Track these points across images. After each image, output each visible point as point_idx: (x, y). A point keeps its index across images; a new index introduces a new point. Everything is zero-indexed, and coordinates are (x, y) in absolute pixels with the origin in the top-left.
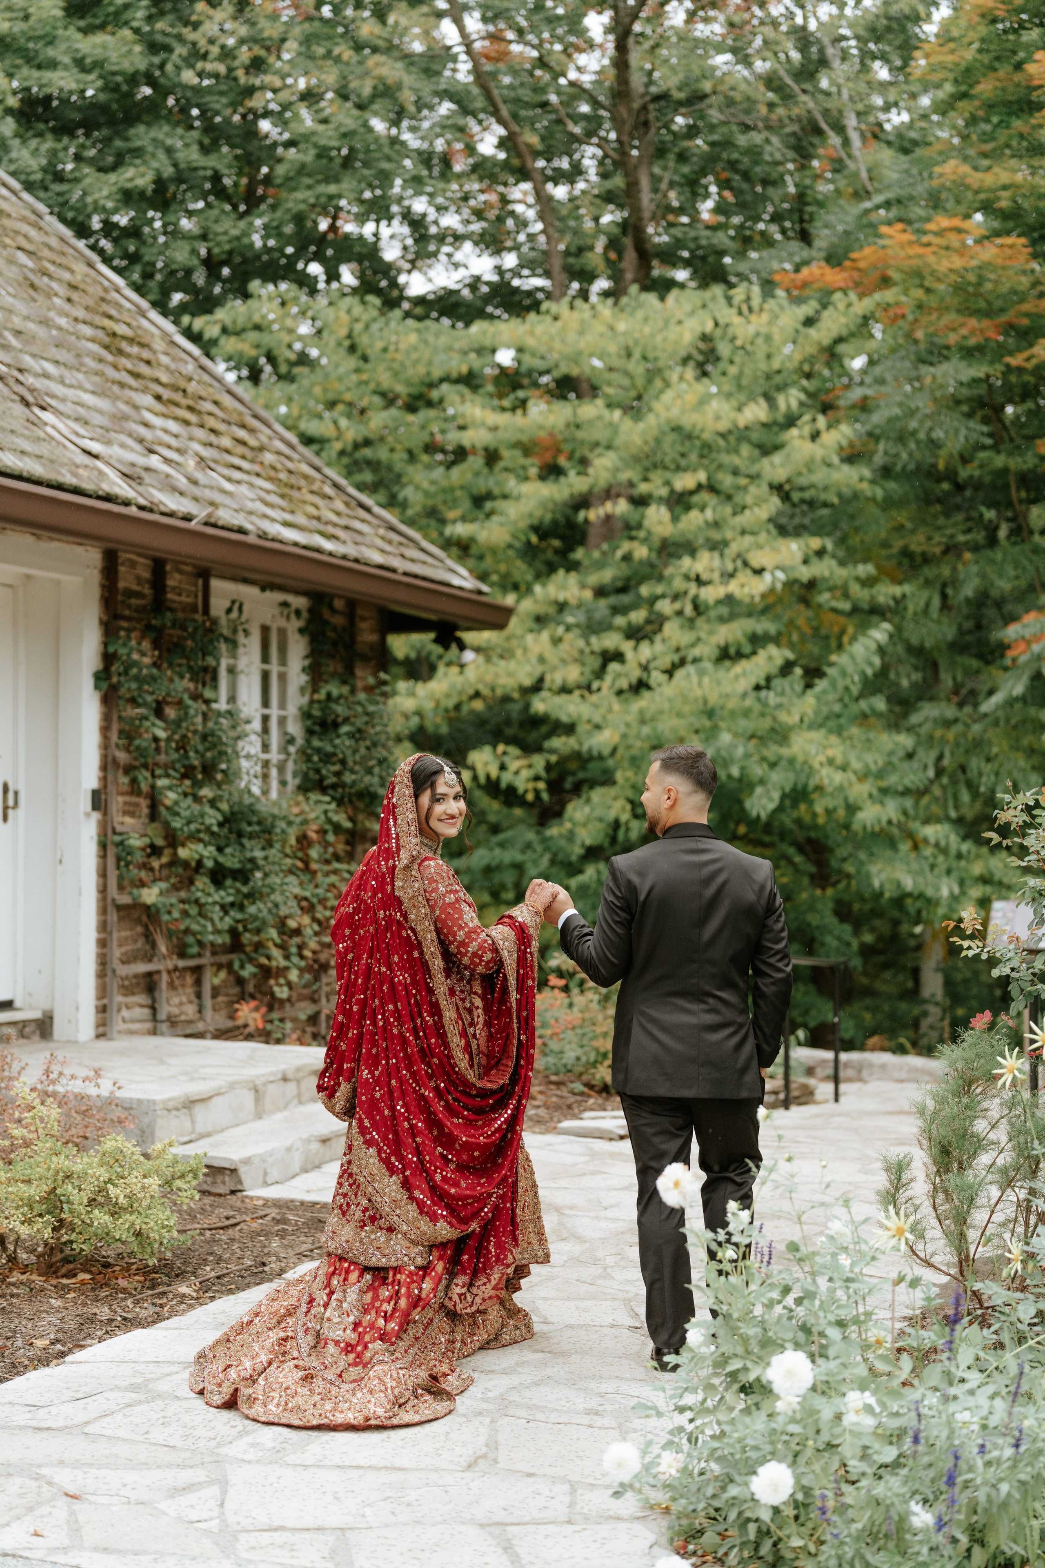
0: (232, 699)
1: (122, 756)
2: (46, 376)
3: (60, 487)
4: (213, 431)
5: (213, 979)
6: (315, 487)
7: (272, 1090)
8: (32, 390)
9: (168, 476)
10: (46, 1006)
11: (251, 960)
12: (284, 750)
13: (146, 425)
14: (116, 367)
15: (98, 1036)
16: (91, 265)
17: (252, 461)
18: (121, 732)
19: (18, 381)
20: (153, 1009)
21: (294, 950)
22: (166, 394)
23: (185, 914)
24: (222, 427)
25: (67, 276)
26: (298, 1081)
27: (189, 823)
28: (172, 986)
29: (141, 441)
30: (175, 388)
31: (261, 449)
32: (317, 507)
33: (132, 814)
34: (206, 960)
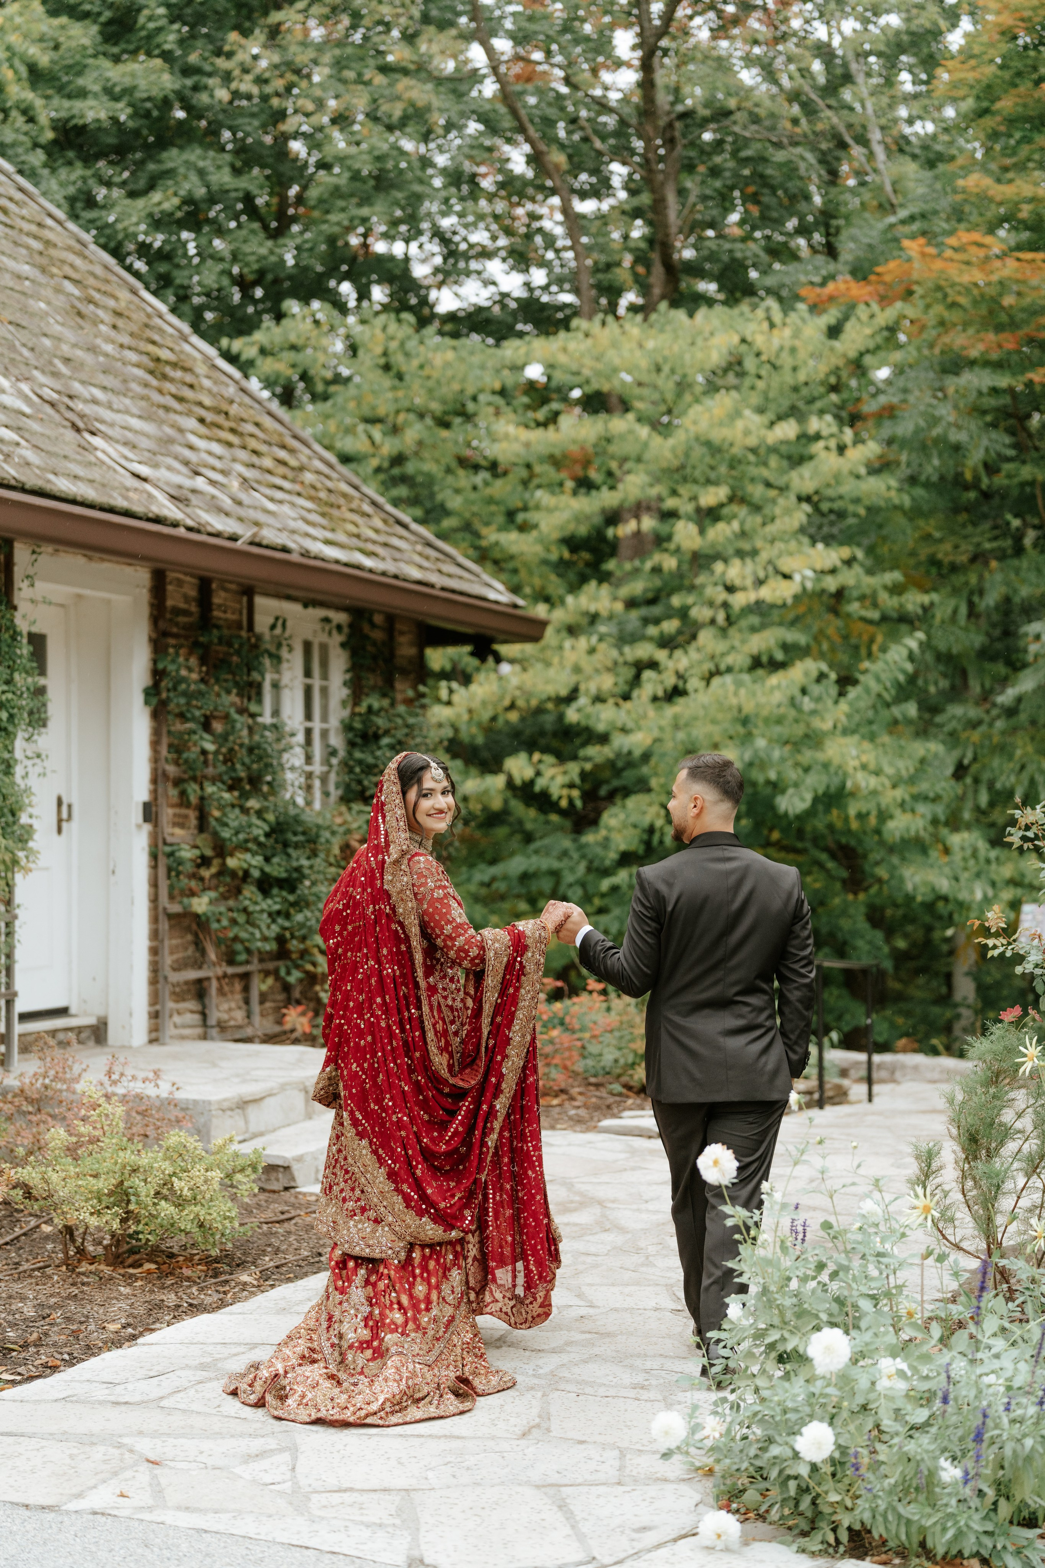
0: (276, 713)
1: (171, 769)
3: (111, 510)
4: (255, 452)
5: (261, 985)
6: (354, 505)
8: (82, 416)
9: (213, 497)
10: (101, 1012)
11: (297, 967)
12: (326, 762)
13: (191, 447)
14: (160, 391)
15: (151, 1041)
16: (134, 292)
17: (293, 481)
18: (170, 746)
19: (69, 408)
20: (204, 1015)
22: (209, 417)
23: (234, 922)
24: (263, 448)
25: (112, 303)
27: (237, 833)
28: (221, 992)
29: (186, 463)
30: (218, 411)
31: (301, 469)
32: (356, 525)
33: (182, 826)
34: (254, 966)
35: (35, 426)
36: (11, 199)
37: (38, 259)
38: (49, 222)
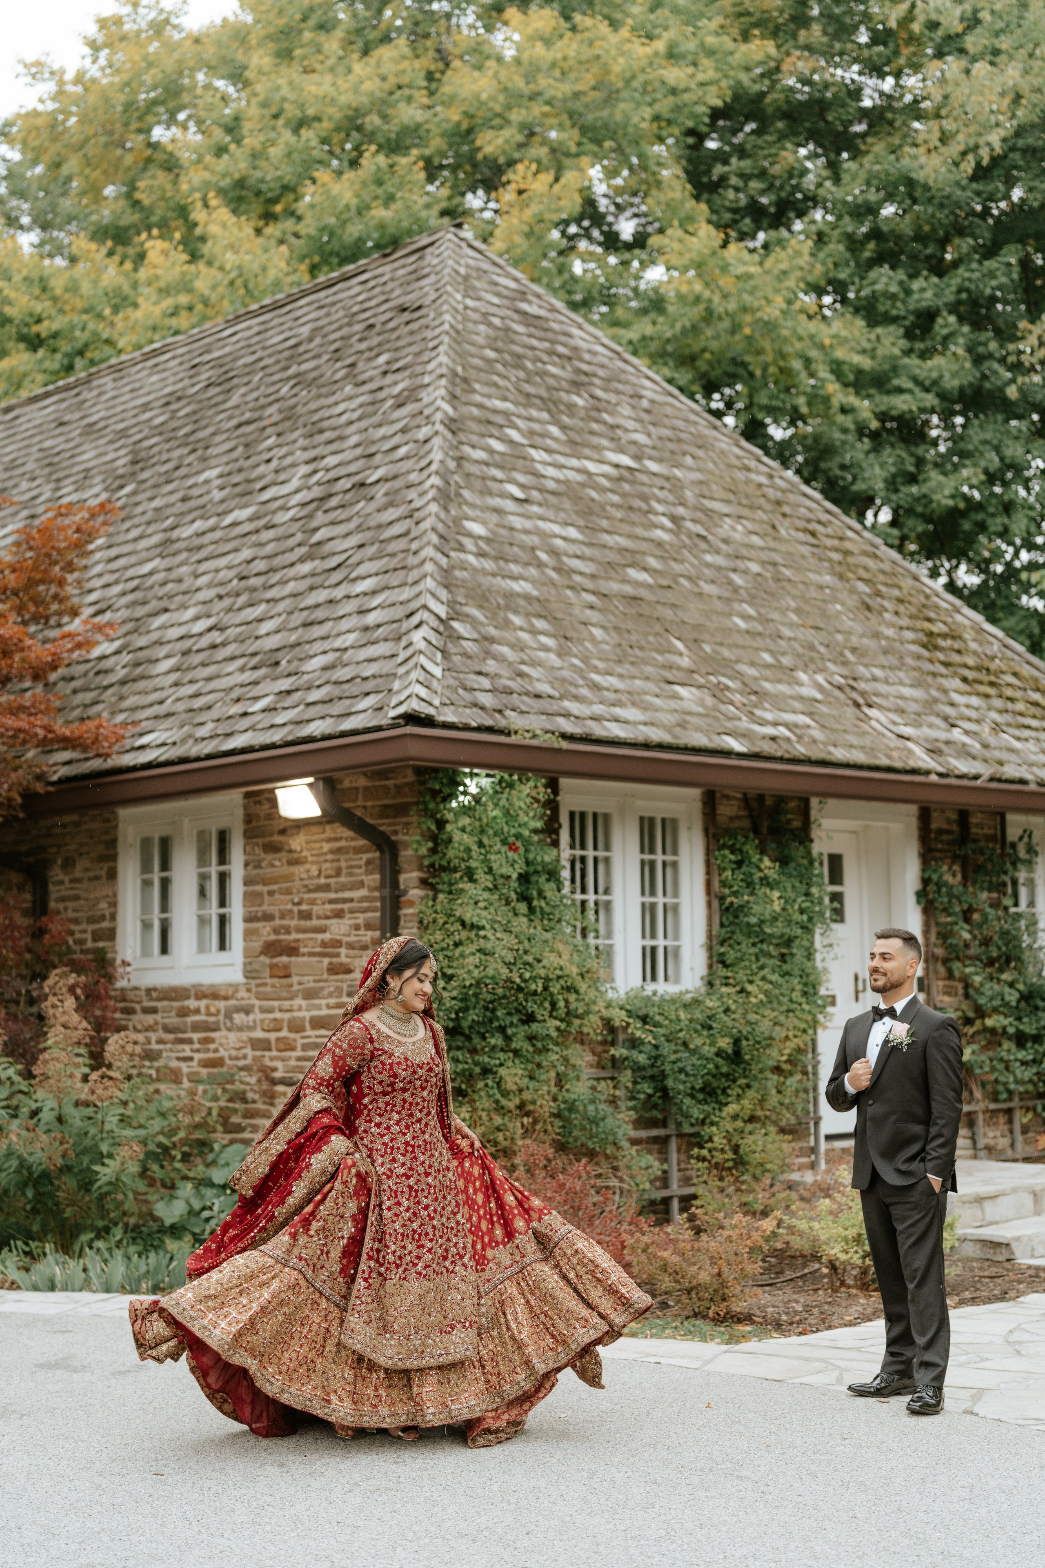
0: (1032, 904)
1: (939, 951)
2: (875, 679)
3: (874, 768)
4: (1011, 699)
5: (1022, 1118)
8: (863, 694)
9: (964, 745)
13: (952, 704)
14: (931, 661)
16: (916, 578)
18: (938, 934)
19: (853, 688)
20: (974, 1141)
22: (970, 675)
23: (993, 1069)
24: (1018, 694)
25: (896, 593)
27: (992, 999)
28: (987, 1124)
29: (946, 719)
30: (978, 668)
33: (948, 994)
34: (1016, 1103)
35: (824, 709)
36: (819, 522)
37: (837, 568)
38: (850, 534)
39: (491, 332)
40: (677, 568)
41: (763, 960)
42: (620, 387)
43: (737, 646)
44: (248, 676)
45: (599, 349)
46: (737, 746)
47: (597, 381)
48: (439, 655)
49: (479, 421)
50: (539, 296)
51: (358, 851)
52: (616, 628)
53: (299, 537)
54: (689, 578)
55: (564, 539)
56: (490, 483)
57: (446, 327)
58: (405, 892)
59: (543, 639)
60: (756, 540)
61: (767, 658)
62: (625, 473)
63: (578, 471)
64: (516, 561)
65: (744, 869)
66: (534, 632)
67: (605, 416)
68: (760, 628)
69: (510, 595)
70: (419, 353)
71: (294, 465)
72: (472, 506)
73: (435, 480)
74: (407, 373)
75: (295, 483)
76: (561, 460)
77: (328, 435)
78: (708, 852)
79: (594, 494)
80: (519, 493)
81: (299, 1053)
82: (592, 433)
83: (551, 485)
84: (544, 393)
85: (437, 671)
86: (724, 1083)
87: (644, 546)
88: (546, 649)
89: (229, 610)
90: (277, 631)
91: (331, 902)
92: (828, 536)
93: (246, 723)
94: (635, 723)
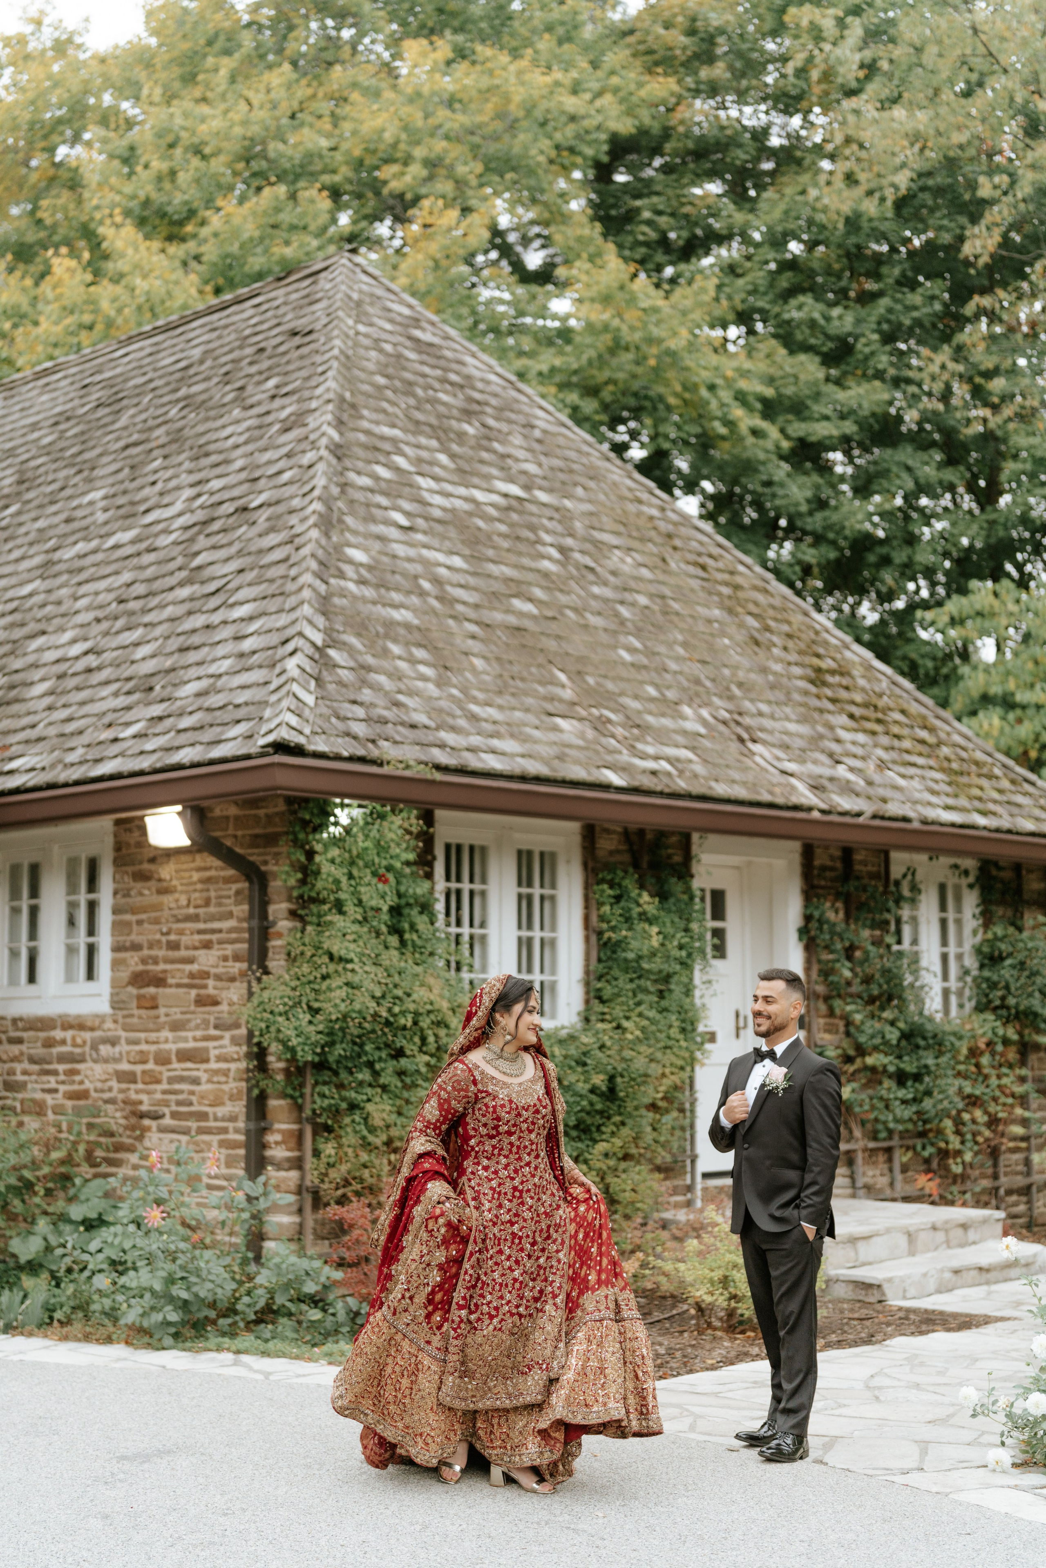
0: (915, 942)
1: (820, 989)
3: (756, 804)
4: (898, 737)
5: (901, 1157)
6: (985, 771)
7: (923, 1236)
8: (748, 729)
9: (849, 781)
11: (932, 1144)
12: (960, 979)
13: (838, 741)
14: (818, 697)
16: (806, 614)
17: (929, 756)
18: (820, 971)
19: (738, 723)
20: (854, 1179)
21: (969, 1137)
22: (857, 711)
23: (873, 1108)
24: (905, 732)
25: (785, 628)
26: (947, 1231)
27: (872, 1037)
28: (866, 1162)
29: (831, 755)
30: (866, 705)
31: (939, 744)
32: (981, 789)
33: (829, 1031)
34: (895, 1142)
35: (707, 743)
36: (710, 556)
37: (727, 602)
38: (741, 568)
39: (382, 358)
40: (563, 599)
41: (640, 997)
42: (513, 416)
43: (622, 679)
44: (122, 701)
45: (493, 378)
46: (616, 780)
47: (489, 410)
48: (313, 683)
49: (366, 447)
50: (433, 324)
51: (228, 881)
52: (498, 659)
53: (180, 561)
54: (575, 610)
55: (449, 568)
56: (374, 511)
57: (336, 352)
58: (274, 923)
59: (422, 669)
60: (645, 572)
61: (652, 691)
62: (514, 503)
63: (466, 499)
64: (397, 589)
65: (623, 903)
66: (413, 661)
67: (496, 445)
68: (645, 661)
69: (389, 624)
70: (307, 379)
71: (178, 488)
72: (355, 533)
73: (317, 506)
74: (295, 397)
75: (179, 506)
76: (449, 488)
77: (214, 458)
78: (587, 887)
79: (481, 523)
80: (403, 521)
81: (165, 1086)
82: (482, 462)
83: (437, 513)
84: (434, 421)
85: (310, 700)
86: (598, 1120)
87: (530, 577)
88: (424, 678)
89: (106, 634)
90: (153, 656)
91: (200, 932)
92: (719, 570)
93: (116, 748)
94: (512, 756)
